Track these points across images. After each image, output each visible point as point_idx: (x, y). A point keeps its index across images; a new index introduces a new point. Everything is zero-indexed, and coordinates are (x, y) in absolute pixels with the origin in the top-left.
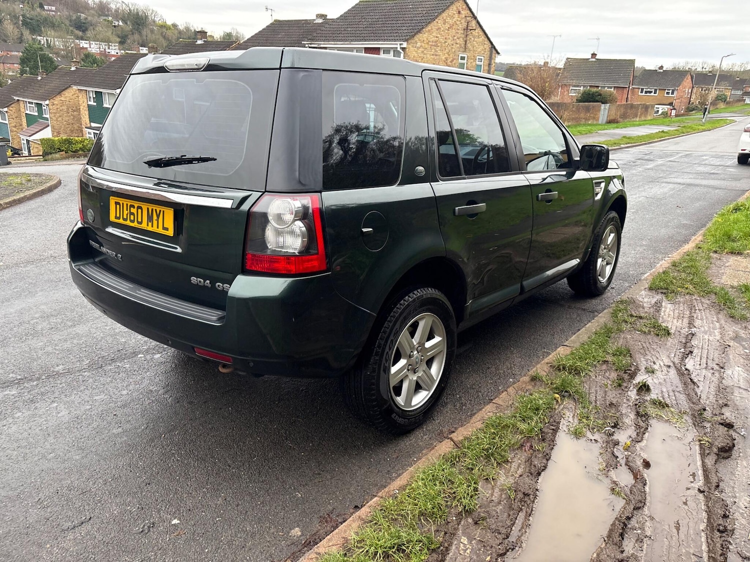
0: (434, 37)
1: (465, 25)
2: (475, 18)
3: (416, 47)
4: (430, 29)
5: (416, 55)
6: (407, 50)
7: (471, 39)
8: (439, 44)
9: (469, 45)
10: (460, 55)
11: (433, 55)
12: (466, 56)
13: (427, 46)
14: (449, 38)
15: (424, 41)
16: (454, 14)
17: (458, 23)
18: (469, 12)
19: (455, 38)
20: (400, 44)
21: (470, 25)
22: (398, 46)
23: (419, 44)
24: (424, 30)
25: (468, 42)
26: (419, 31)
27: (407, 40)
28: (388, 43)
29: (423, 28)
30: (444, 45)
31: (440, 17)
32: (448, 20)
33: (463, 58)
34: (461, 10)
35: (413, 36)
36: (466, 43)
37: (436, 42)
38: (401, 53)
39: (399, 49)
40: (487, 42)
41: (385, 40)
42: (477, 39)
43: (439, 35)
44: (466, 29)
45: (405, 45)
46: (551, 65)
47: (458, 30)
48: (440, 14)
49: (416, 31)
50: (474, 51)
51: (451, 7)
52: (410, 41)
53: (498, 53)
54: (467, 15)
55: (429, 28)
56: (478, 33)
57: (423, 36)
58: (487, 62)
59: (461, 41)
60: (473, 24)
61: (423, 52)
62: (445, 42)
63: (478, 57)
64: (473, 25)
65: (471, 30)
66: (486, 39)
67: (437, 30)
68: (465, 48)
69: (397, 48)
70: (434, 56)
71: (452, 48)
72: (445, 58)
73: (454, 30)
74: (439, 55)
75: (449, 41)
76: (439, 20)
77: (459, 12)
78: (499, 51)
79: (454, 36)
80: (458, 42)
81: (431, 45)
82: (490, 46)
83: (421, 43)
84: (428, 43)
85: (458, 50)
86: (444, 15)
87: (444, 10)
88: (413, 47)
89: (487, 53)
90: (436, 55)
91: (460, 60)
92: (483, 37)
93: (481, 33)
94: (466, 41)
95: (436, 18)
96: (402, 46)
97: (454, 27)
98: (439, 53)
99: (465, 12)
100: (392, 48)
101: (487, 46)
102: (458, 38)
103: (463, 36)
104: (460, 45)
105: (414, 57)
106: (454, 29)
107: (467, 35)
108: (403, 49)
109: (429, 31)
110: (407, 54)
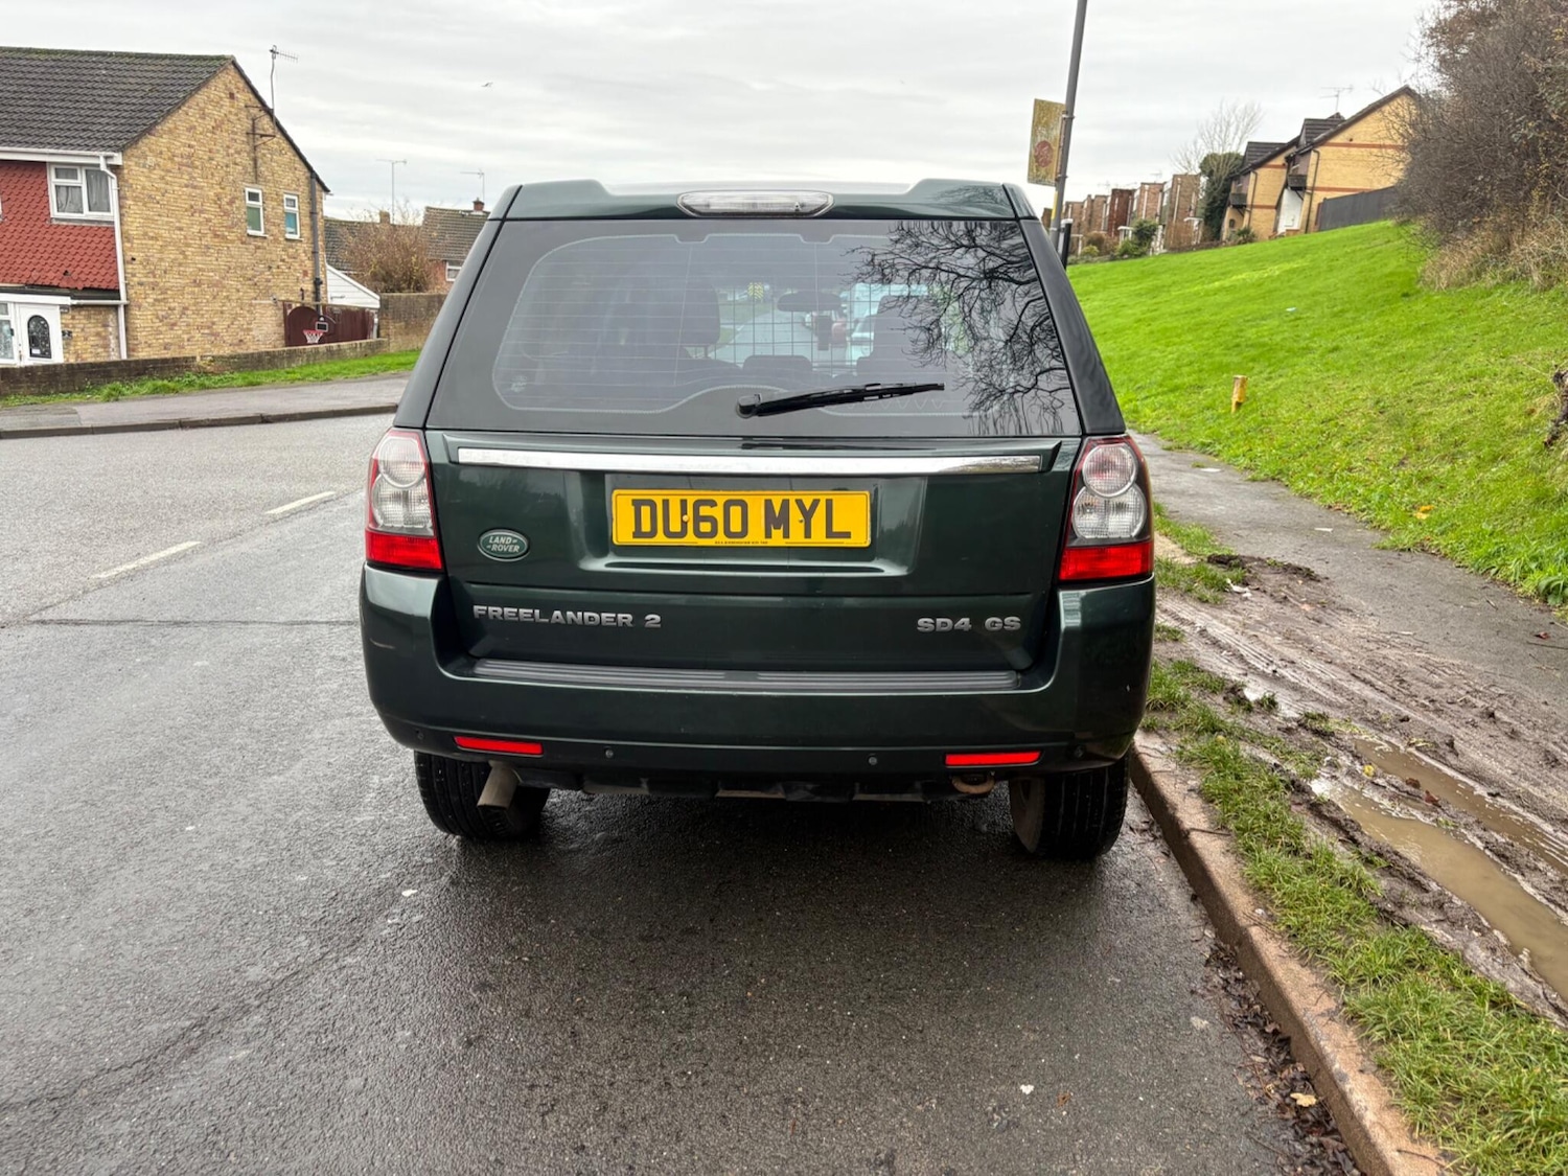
0: (184, 145)
1: (248, 125)
2: (270, 113)
3: (144, 167)
4: (172, 126)
5: (147, 184)
6: (126, 171)
7: (264, 155)
8: (197, 163)
9: (263, 169)
10: (247, 190)
11: (187, 186)
12: (260, 192)
13: (169, 165)
14: (218, 151)
15: (161, 153)
16: (221, 98)
17: (232, 118)
18: (251, 96)
19: (231, 151)
20: (107, 158)
21: (259, 125)
22: (102, 162)
23: (151, 160)
24: (158, 127)
25: (260, 161)
26: (148, 130)
27: (122, 149)
28: (69, 152)
29: (156, 123)
30: (208, 165)
31: (192, 102)
32: (210, 109)
33: (253, 196)
34: (235, 91)
35: (135, 141)
36: (255, 164)
37: (190, 156)
38: (106, 175)
39: (103, 168)
40: (299, 165)
41: (58, 145)
42: (275, 159)
43: (193, 143)
44: (252, 133)
45: (118, 159)
46: (396, 219)
47: (236, 133)
48: (191, 94)
49: (139, 129)
50: (275, 182)
51: (213, 83)
52: (129, 152)
53: (326, 190)
54: (249, 103)
55: (169, 124)
56: (278, 143)
57: (157, 143)
58: (306, 209)
59: (245, 160)
60: (265, 124)
61: (162, 178)
62: (211, 159)
63: (286, 196)
64: (266, 126)
65: (262, 136)
66: (297, 159)
67: (189, 130)
68: (257, 176)
69: (98, 165)
70: (190, 190)
71: (228, 173)
72: (217, 195)
73: (225, 134)
74: (202, 188)
75: (218, 157)
76: (190, 107)
77: (232, 96)
78: (327, 185)
79: (228, 147)
80: (238, 160)
81: (180, 164)
82: (308, 174)
83: (156, 156)
84: (171, 159)
85: (241, 177)
86: (200, 97)
87: (199, 88)
88: (137, 164)
89: (304, 189)
90: (195, 187)
91: (248, 202)
92: (290, 154)
93: (285, 145)
94: (255, 160)
95: (183, 104)
96: (110, 162)
97: (225, 127)
98: (200, 182)
99: (244, 97)
100: (81, 165)
101: (302, 172)
102: (238, 153)
103: (248, 148)
104: (244, 167)
105: (144, 188)
106: (227, 131)
107: (255, 148)
108: (115, 169)
109: (170, 131)
110: (127, 181)
